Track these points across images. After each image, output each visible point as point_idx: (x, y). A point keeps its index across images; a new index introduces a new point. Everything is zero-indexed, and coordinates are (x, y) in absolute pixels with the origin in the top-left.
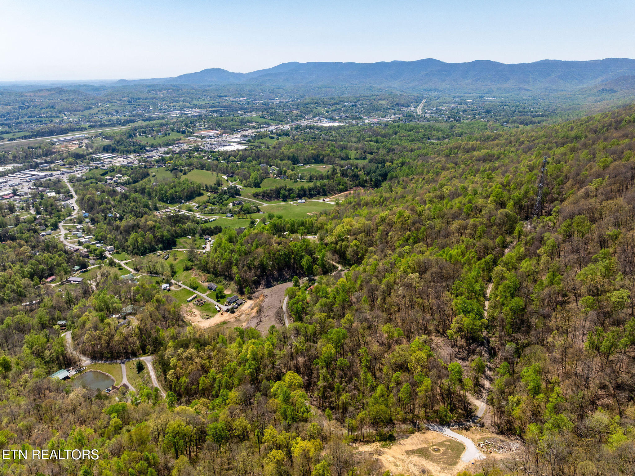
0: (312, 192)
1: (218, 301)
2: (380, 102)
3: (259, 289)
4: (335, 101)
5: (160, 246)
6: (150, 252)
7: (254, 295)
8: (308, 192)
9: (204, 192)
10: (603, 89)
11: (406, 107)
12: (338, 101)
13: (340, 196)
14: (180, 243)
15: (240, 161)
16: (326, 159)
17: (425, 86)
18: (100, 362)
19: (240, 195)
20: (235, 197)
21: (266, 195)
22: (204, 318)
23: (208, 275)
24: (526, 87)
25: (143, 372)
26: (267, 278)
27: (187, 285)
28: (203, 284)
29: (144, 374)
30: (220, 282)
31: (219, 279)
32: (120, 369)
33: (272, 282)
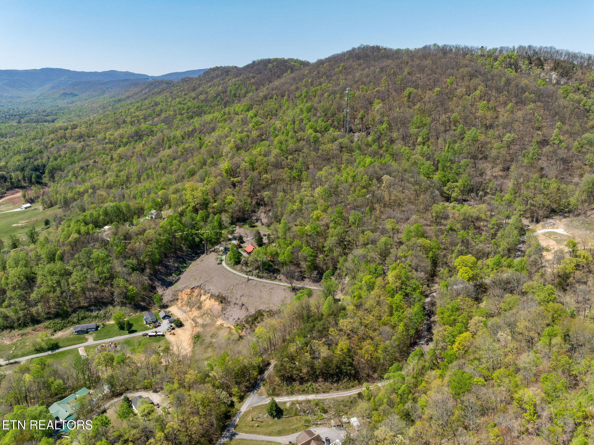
1: (134, 331)
7: (164, 301)
10: (64, 93)
13: (1, 204)
25: (286, 410)
26: (156, 278)
27: (23, 355)
28: (53, 337)
29: (291, 408)
30: (83, 319)
31: (74, 317)
32: (245, 442)
33: (166, 279)
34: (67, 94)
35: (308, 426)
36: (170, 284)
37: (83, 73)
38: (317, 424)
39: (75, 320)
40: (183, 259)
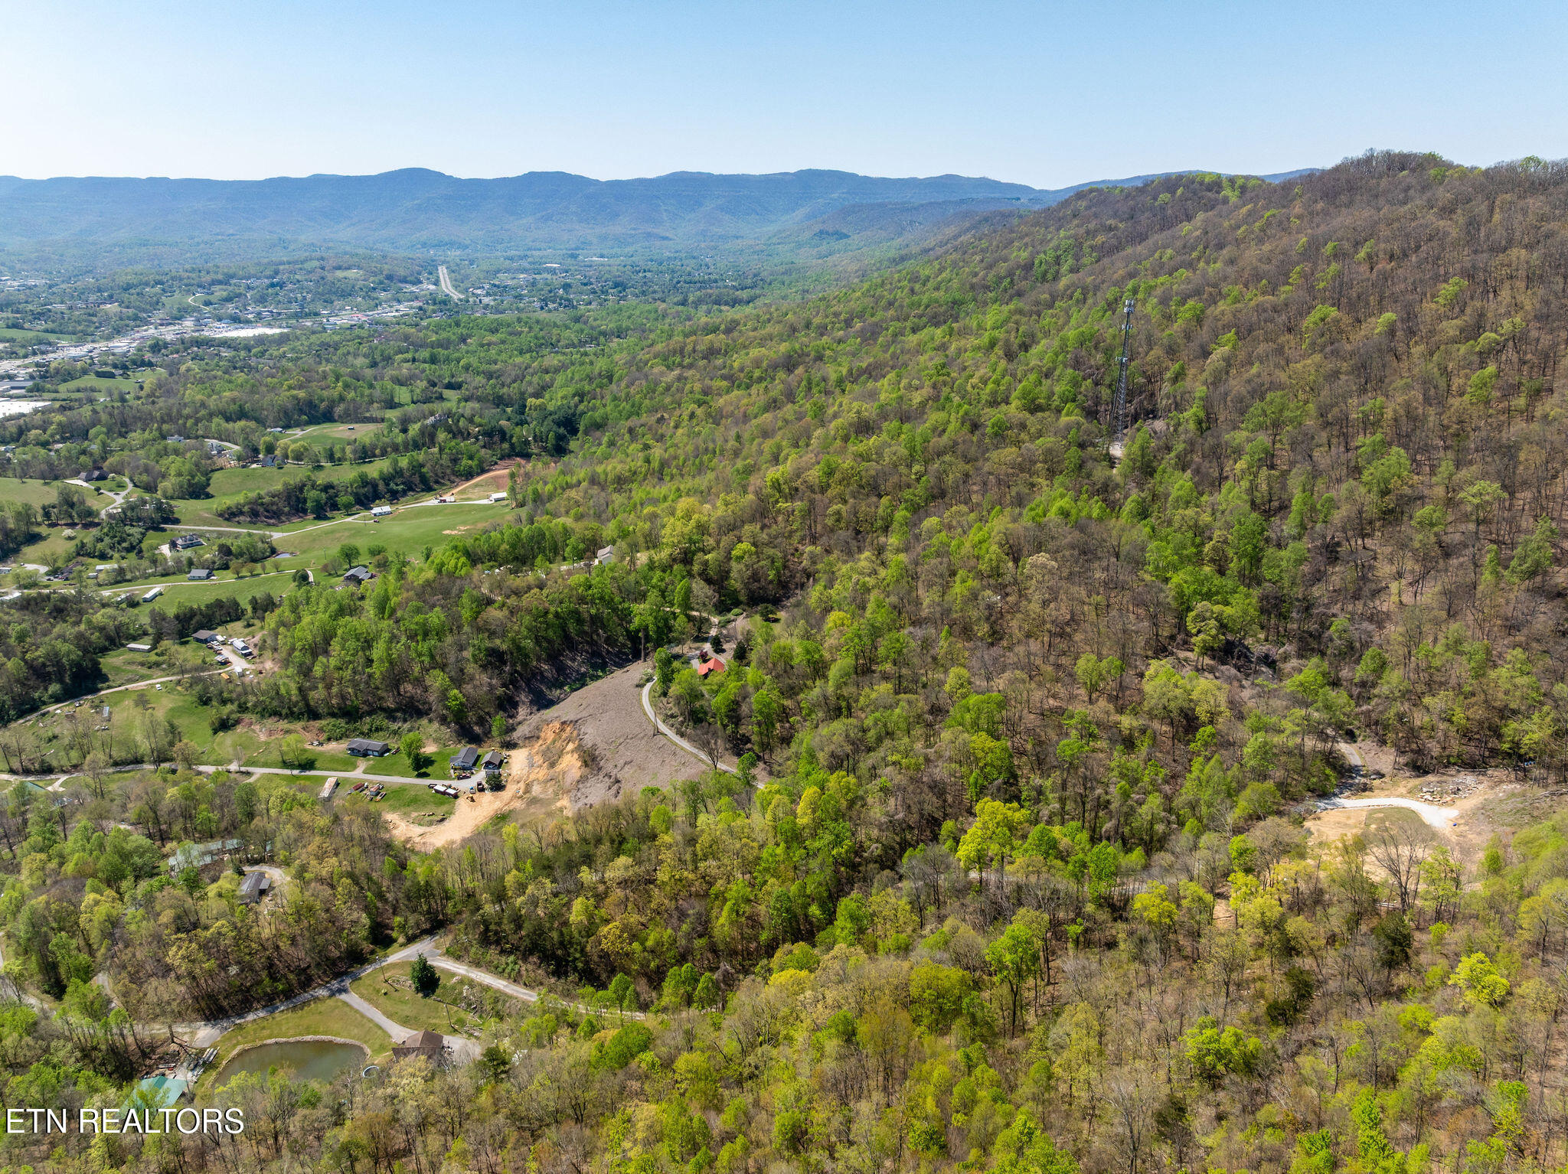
0: (392, 485)
1: (425, 775)
2: (340, 274)
3: (520, 718)
4: (215, 277)
5: (54, 688)
6: (22, 714)
7: (515, 735)
8: (381, 487)
9: (43, 530)
10: (821, 232)
11: (414, 283)
12: (220, 277)
13: (476, 485)
14: (117, 670)
15: (64, 440)
16: (339, 410)
17: (423, 235)
18: (251, 1017)
19: (177, 521)
20: (164, 530)
21: (261, 509)
22: (430, 824)
23: (318, 724)
24: (660, 231)
25: (445, 987)
26: (528, 685)
27: (265, 765)
28: (320, 748)
29: (453, 988)
30: (377, 730)
31: (366, 723)
32: (347, 1009)
33: (548, 692)
34: (827, 233)
35: (455, 1030)
36: (549, 704)
37: (884, 181)
38: (472, 1035)
39: (365, 729)
40: (603, 658)
